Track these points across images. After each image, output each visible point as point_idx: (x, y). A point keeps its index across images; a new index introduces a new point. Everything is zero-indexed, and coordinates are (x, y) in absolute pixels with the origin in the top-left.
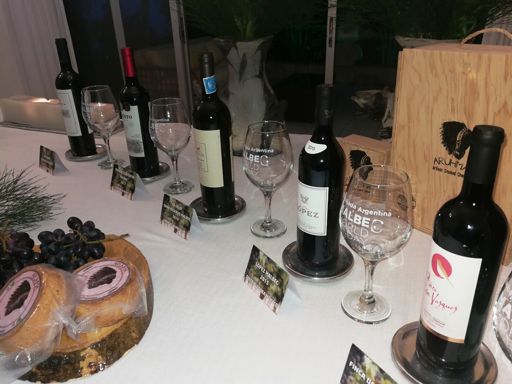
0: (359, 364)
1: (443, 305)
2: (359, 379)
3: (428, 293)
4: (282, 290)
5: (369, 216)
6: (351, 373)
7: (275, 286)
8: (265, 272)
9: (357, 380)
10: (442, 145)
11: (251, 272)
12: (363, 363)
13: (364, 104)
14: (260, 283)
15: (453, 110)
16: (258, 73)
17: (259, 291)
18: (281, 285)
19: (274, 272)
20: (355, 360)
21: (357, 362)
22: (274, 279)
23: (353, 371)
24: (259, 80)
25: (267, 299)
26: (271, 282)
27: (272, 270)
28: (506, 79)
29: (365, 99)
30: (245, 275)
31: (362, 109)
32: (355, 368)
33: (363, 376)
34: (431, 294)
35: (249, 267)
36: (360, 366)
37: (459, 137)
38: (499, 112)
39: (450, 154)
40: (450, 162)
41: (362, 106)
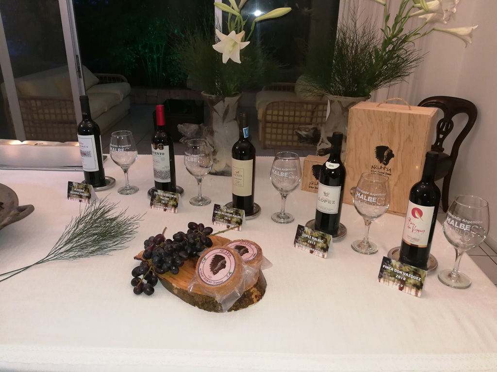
0: (389, 265)
1: (419, 231)
2: (389, 271)
3: (410, 228)
4: (327, 245)
5: (376, 197)
6: (384, 270)
7: (321, 244)
8: (311, 238)
9: (388, 273)
10: (376, 159)
11: (299, 240)
12: (391, 264)
13: (306, 135)
14: (308, 245)
15: (382, 140)
16: (235, 118)
17: (308, 250)
18: (325, 242)
19: (319, 236)
20: (386, 264)
21: (387, 264)
22: (319, 240)
23: (386, 269)
24: (236, 121)
25: (316, 252)
26: (317, 242)
27: (317, 235)
28: (409, 125)
29: (306, 131)
30: (295, 243)
31: (304, 138)
32: (387, 267)
33: (392, 269)
34: (412, 227)
35: (297, 238)
36: (390, 265)
37: (386, 154)
38: (406, 140)
39: (380, 163)
40: (381, 167)
41: (304, 136)
